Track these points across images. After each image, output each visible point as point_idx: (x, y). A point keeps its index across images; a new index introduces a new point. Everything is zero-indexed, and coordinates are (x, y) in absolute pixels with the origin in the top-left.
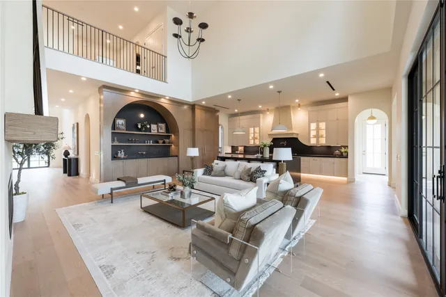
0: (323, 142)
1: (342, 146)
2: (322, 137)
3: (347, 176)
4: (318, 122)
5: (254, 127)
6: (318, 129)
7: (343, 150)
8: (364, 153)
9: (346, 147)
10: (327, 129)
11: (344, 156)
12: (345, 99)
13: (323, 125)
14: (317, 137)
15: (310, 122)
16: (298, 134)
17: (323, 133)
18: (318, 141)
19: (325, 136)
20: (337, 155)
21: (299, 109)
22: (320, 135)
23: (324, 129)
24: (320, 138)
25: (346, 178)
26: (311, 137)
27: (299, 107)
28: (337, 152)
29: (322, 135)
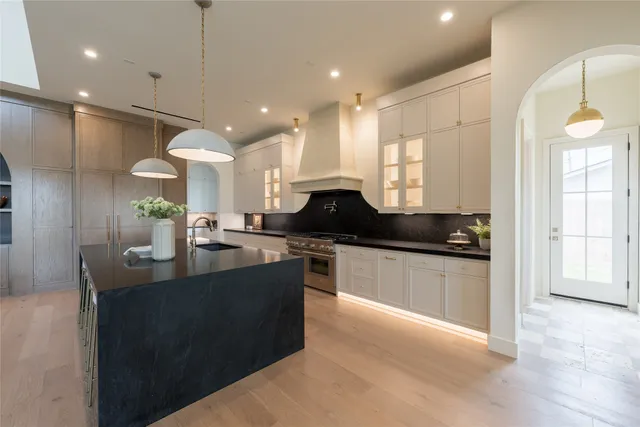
0: (416, 201)
1: (475, 215)
2: (414, 185)
4: (402, 139)
5: (272, 167)
6: (403, 162)
7: (478, 229)
8: (555, 235)
9: (485, 218)
10: (427, 160)
11: (477, 251)
12: (480, 50)
13: (416, 149)
14: (401, 186)
15: (383, 141)
16: (361, 181)
17: (416, 172)
18: (402, 197)
19: (421, 183)
20: (459, 245)
21: (359, 108)
22: (408, 182)
23: (419, 162)
24: (408, 191)
25: (484, 336)
26: (385, 186)
27: (359, 102)
28: (459, 234)
29: (414, 181)
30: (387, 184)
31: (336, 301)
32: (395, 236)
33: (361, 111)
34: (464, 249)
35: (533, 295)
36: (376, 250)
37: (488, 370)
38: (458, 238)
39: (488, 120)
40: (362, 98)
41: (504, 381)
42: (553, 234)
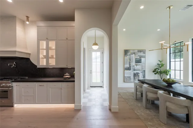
0: (53, 63)
1: (72, 68)
3: (74, 103)
4: (48, 40)
6: (48, 49)
10: (56, 50)
11: (72, 79)
13: (52, 44)
14: (47, 57)
15: (39, 39)
16: (30, 54)
17: (52, 53)
18: (47, 62)
19: (55, 57)
20: (67, 78)
21: (27, 23)
22: (50, 56)
23: (54, 49)
24: (50, 59)
25: (73, 105)
26: (40, 57)
27: (28, 20)
28: (67, 74)
29: (52, 56)
30: (41, 56)
31: (13, 110)
32: (45, 76)
33: (28, 24)
34: (69, 79)
35: (87, 88)
36: (35, 83)
37: (73, 117)
38: (67, 75)
39: (74, 40)
40: (29, 19)
41: (77, 119)
42: (91, 72)
